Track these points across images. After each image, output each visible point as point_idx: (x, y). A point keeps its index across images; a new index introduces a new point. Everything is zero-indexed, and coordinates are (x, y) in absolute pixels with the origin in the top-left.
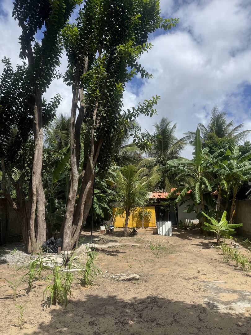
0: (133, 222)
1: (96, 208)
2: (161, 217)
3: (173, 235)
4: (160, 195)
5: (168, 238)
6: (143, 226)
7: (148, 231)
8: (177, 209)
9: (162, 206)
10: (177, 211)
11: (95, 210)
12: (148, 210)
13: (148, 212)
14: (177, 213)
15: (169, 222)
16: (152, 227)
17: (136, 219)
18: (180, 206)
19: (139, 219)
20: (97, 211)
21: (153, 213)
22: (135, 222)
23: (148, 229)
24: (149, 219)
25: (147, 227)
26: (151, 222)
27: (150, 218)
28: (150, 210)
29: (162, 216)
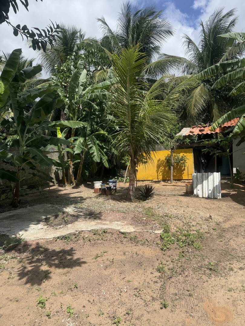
0: (157, 173)
1: (93, 153)
2: (203, 165)
3: (223, 195)
4: (203, 130)
5: (213, 206)
6: (172, 179)
7: (178, 188)
8: (231, 151)
9: (204, 147)
10: (232, 154)
11: (92, 156)
12: (181, 154)
13: (180, 157)
14: (231, 157)
15: (215, 173)
16: (187, 180)
17: (162, 168)
18: (238, 145)
19: (167, 169)
20: (94, 159)
21: (189, 158)
22: (161, 173)
23: (179, 183)
24: (183, 168)
25: (179, 180)
26: (185, 172)
27: (185, 166)
28: (185, 154)
29: (205, 162)
